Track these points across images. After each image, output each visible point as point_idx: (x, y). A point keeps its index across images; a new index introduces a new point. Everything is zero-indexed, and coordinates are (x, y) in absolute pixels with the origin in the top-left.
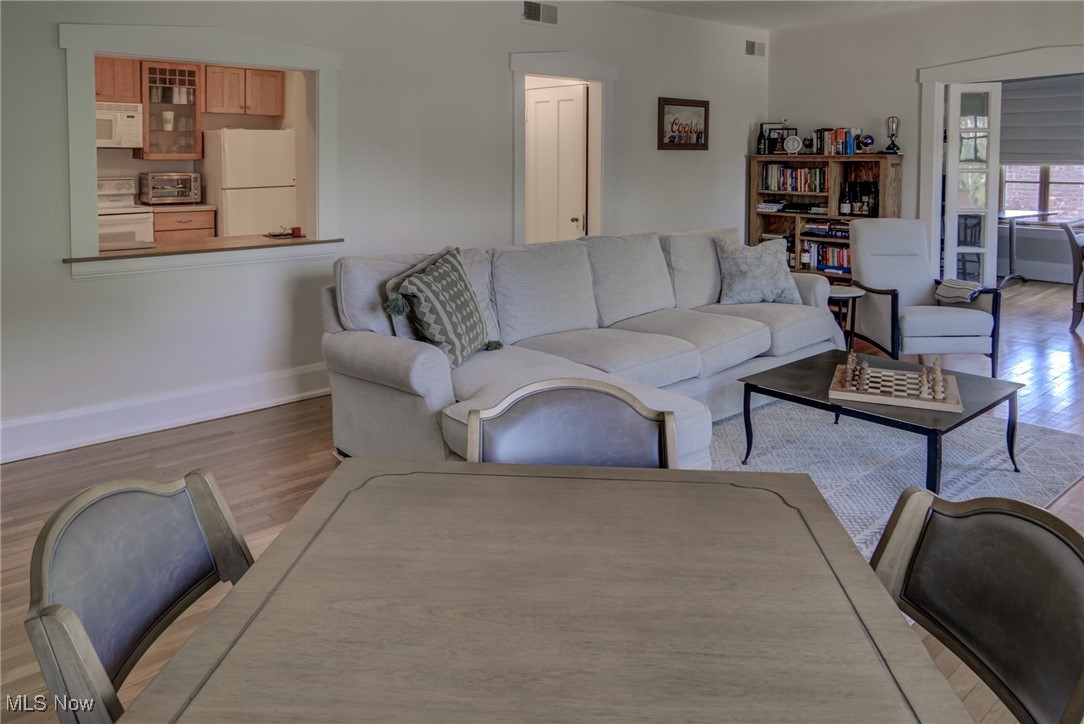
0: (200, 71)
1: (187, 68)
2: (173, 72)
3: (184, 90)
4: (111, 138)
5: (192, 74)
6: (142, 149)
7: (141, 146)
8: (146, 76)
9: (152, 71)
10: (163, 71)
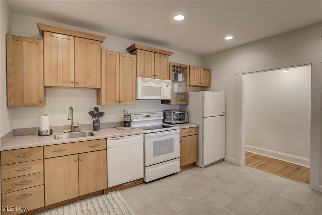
0: (188, 67)
1: (184, 66)
2: (180, 67)
3: (181, 75)
4: (161, 96)
5: (186, 68)
6: (169, 100)
7: (169, 98)
8: (172, 68)
9: (174, 66)
10: (177, 67)
